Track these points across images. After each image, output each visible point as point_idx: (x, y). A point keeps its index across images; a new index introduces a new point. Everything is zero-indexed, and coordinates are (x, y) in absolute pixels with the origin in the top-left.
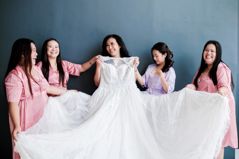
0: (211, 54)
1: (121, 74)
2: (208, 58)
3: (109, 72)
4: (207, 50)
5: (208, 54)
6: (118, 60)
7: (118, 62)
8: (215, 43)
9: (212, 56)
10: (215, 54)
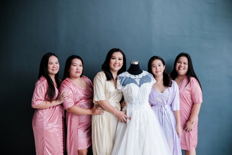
0: (183, 66)
1: (145, 94)
2: (181, 70)
3: (131, 92)
4: (180, 62)
5: (181, 66)
6: (140, 79)
7: (139, 80)
8: (187, 55)
9: (185, 68)
10: (187, 66)
